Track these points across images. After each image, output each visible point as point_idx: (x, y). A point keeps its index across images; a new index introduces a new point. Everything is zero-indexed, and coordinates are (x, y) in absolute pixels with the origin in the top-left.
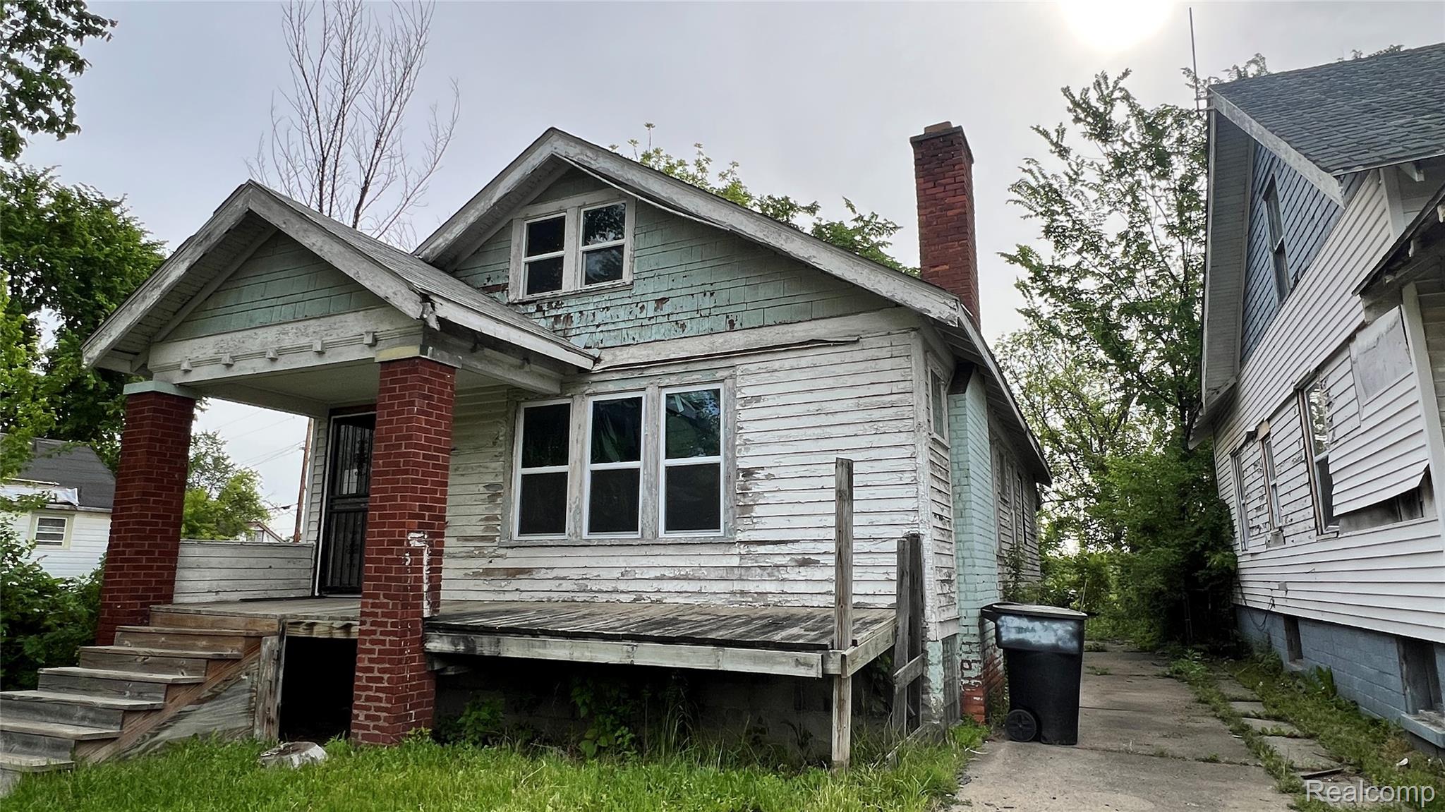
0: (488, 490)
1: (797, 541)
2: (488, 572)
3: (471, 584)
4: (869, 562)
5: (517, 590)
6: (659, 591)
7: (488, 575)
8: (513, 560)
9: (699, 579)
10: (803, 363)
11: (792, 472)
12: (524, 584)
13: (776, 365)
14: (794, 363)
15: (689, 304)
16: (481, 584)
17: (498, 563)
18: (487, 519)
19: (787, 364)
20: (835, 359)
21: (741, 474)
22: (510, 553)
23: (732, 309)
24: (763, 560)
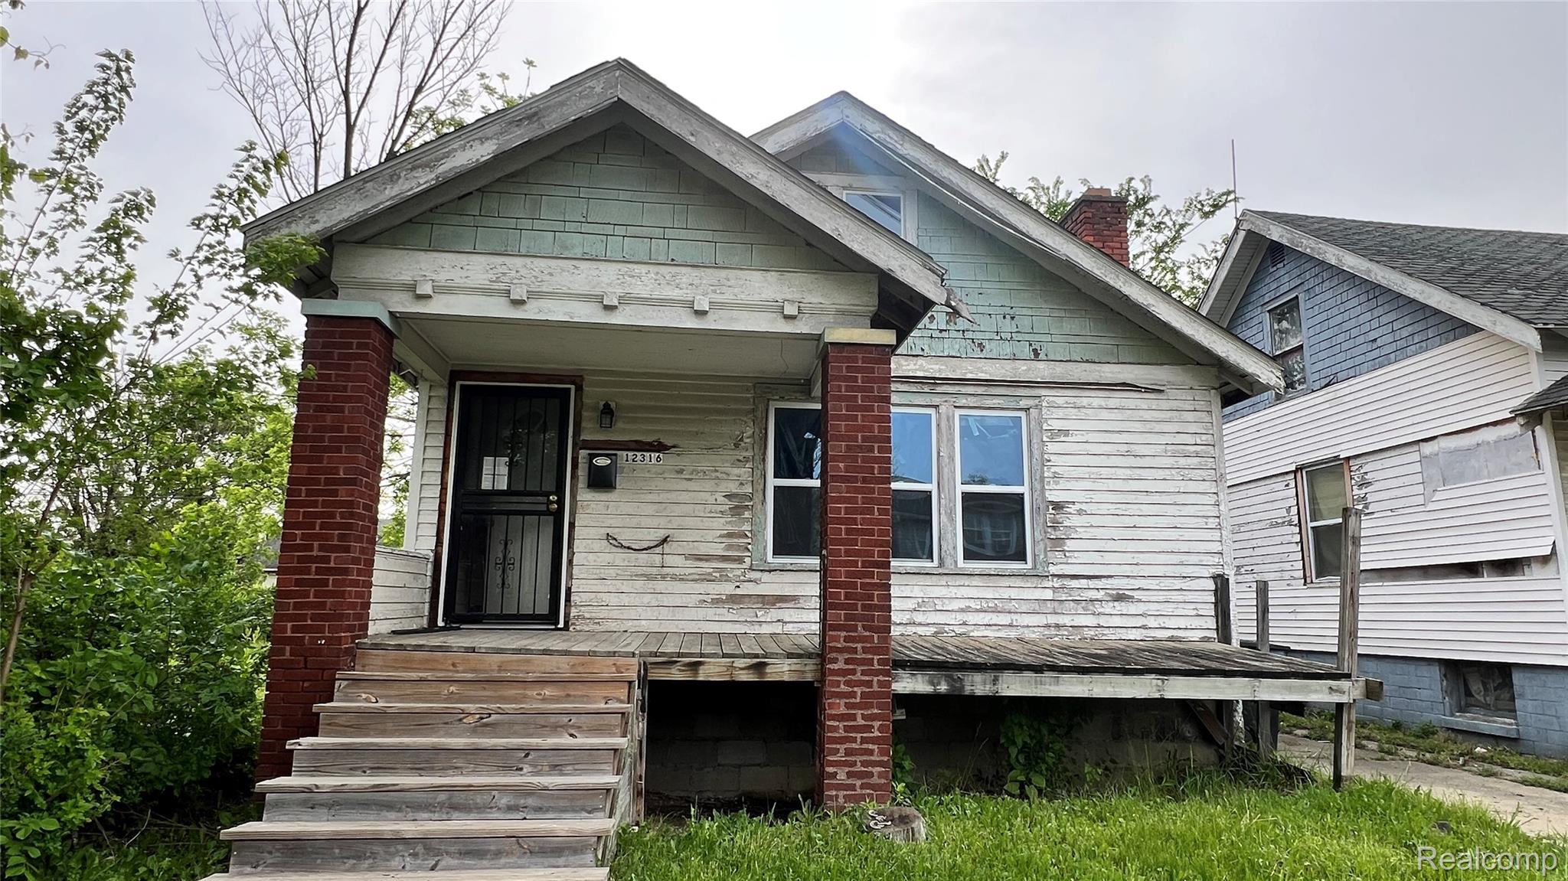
0: (730, 501)
1: (1111, 577)
2: (733, 599)
3: (710, 613)
4: (1180, 598)
5: (779, 621)
6: (964, 624)
7: (734, 602)
8: (770, 585)
9: (1010, 612)
10: (1112, 403)
11: (1104, 509)
12: (787, 615)
13: (1085, 402)
14: (1103, 402)
15: (985, 324)
16: (723, 613)
17: (748, 589)
18: (730, 535)
19: (1096, 402)
20: (1144, 405)
21: (1051, 507)
22: (766, 577)
23: (1037, 338)
24: (1077, 593)
